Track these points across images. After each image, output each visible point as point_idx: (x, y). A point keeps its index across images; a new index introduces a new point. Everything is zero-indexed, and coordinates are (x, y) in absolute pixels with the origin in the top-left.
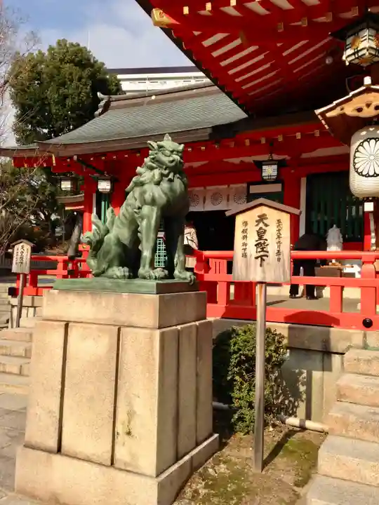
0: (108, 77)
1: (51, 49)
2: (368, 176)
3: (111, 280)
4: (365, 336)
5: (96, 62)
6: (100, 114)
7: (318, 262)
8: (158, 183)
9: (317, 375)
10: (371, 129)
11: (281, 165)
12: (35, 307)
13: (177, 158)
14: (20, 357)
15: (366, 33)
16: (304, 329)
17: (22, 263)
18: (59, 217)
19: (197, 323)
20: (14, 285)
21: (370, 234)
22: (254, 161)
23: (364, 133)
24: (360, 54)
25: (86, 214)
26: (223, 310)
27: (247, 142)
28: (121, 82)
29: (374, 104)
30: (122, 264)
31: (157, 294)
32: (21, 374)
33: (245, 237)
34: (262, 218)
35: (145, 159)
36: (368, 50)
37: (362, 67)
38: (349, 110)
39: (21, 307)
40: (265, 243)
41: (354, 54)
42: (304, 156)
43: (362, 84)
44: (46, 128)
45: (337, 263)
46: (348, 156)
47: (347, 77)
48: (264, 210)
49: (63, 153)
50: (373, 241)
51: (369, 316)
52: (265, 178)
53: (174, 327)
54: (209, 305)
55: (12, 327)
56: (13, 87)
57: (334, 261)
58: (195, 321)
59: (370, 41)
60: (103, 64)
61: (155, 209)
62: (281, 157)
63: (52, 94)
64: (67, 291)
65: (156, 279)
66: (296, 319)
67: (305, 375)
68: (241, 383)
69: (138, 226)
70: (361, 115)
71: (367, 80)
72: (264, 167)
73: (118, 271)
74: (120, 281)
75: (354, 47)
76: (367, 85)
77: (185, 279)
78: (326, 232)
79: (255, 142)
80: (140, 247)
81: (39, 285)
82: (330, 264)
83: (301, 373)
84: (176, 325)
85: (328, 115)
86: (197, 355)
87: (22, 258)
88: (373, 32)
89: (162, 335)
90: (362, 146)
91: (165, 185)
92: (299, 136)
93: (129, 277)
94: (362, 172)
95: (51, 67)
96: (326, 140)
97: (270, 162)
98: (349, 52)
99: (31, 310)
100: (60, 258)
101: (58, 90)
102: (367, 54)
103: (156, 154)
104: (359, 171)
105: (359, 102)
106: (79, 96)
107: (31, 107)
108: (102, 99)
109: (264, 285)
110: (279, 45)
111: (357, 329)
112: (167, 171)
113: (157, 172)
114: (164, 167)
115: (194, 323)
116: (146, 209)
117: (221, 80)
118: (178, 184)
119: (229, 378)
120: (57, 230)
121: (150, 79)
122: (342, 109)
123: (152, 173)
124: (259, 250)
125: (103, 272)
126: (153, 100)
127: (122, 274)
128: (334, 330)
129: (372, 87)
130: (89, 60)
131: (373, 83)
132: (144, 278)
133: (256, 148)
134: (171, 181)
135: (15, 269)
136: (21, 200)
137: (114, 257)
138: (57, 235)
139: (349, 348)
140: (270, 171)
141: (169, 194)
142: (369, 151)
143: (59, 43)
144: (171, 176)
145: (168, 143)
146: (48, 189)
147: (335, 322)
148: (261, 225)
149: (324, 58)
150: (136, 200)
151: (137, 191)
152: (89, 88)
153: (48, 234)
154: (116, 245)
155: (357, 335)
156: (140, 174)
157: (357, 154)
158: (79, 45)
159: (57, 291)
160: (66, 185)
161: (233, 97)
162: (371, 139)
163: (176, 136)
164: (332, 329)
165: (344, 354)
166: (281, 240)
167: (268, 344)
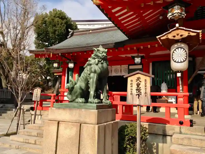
0: (72, 23)
1: (50, 12)
2: (178, 62)
3: (77, 103)
4: (180, 128)
5: (68, 17)
6: (70, 37)
7: (158, 97)
8: (97, 65)
9: (160, 145)
10: (179, 44)
11: (142, 58)
12: (41, 115)
13: (105, 54)
14: (35, 136)
15: (176, 7)
16: (155, 125)
17: (37, 97)
18: (50, 78)
19: (112, 122)
20: (33, 106)
21: (179, 86)
22: (132, 56)
23: (176, 45)
24: (174, 15)
25: (63, 77)
26: (121, 117)
27: (129, 49)
28: (78, 25)
29: (180, 34)
30: (82, 97)
31: (96, 109)
32: (35, 144)
33: (132, 86)
34: (138, 79)
35: (92, 55)
36: (177, 13)
37: (175, 20)
38: (170, 36)
39: (36, 115)
40: (140, 89)
41: (172, 15)
42: (151, 54)
43: (175, 26)
44: (47, 43)
45: (165, 98)
46: (170, 54)
47: (168, 24)
48: (139, 75)
49: (55, 53)
50: (181, 89)
51: (182, 120)
52: (136, 63)
53: (103, 124)
54: (116, 115)
55: (31, 124)
56: (35, 26)
57: (164, 97)
58: (111, 121)
59: (178, 10)
60: (71, 18)
61: (96, 75)
62: (142, 55)
63: (50, 29)
64: (59, 108)
65: (96, 103)
66: (151, 121)
67: (155, 145)
68: (130, 148)
69: (89, 81)
70: (175, 38)
71: (177, 25)
72: (135, 59)
73: (80, 100)
74: (81, 104)
75: (172, 12)
76: (177, 27)
77: (107, 103)
78: (160, 85)
79: (132, 49)
80: (89, 90)
81: (43, 106)
82: (163, 98)
83: (154, 144)
84: (104, 123)
85: (162, 38)
86: (112, 136)
87: (37, 95)
88: (179, 7)
89: (99, 127)
90: (176, 50)
91: (100, 65)
92: (149, 46)
93: (85, 103)
94: (176, 61)
95: (50, 19)
96: (160, 48)
97: (138, 57)
98: (170, 14)
99: (40, 116)
100: (52, 95)
101: (53, 28)
102: (177, 15)
103: (96, 53)
104: (175, 60)
105: (174, 33)
106: (61, 30)
107: (41, 34)
108: (70, 32)
109: (140, 106)
110: (141, 12)
111: (177, 125)
112: (101, 60)
113: (97, 60)
114: (100, 58)
115: (111, 122)
116: (92, 75)
117: (119, 25)
118: (105, 65)
119: (125, 146)
120: (49, 83)
121: (88, 24)
122: (167, 36)
123: (95, 60)
124: (137, 92)
125: (74, 100)
126: (91, 32)
127: (82, 101)
128: (168, 126)
129: (179, 28)
130: (65, 17)
131: (180, 26)
132: (91, 103)
133: (132, 51)
134: (102, 63)
135: (33, 99)
136: (35, 71)
137: (78, 94)
138: (49, 85)
139: (174, 133)
140: (138, 60)
141: (101, 69)
142: (178, 53)
143: (54, 10)
144: (102, 61)
145: (101, 49)
146: (47, 67)
147: (168, 122)
148: (138, 81)
149: (159, 17)
150: (88, 71)
151: (89, 67)
152: (65, 27)
153: (46, 85)
154: (79, 89)
155: (177, 128)
156: (90, 61)
157: (174, 54)
158: (61, 11)
159: (55, 108)
160: (56, 65)
161: (123, 31)
162: (179, 48)
163: (104, 46)
164: (166, 125)
165: (172, 136)
166: (147, 88)
167: (141, 131)
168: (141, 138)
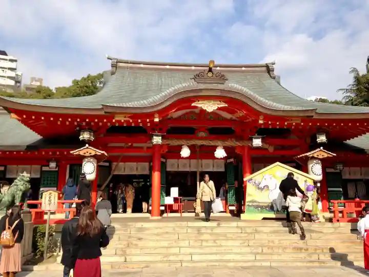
10: (89, 159)
15: (86, 133)
23: (86, 160)
27: (44, 153)
29: (89, 152)
34: (50, 193)
37: (86, 142)
38: (82, 153)
40: (51, 200)
41: (83, 138)
43: (85, 146)
48: (51, 192)
59: (87, 135)
61: (21, 192)
68: (40, 241)
69: (15, 196)
70: (85, 155)
72: (50, 163)
75: (83, 136)
76: (87, 146)
85: (75, 153)
88: (88, 133)
90: (86, 163)
92: (66, 153)
98: (81, 137)
102: (87, 139)
105: (85, 151)
112: (25, 182)
113: (22, 182)
116: (18, 192)
118: (28, 186)
119: (36, 239)
122: (79, 152)
123: (20, 182)
124: (49, 202)
131: (89, 146)
134: (26, 185)
141: (25, 188)
142: (88, 166)
145: (25, 175)
148: (50, 195)
162: (89, 162)
167: (49, 229)
168: (49, 233)
